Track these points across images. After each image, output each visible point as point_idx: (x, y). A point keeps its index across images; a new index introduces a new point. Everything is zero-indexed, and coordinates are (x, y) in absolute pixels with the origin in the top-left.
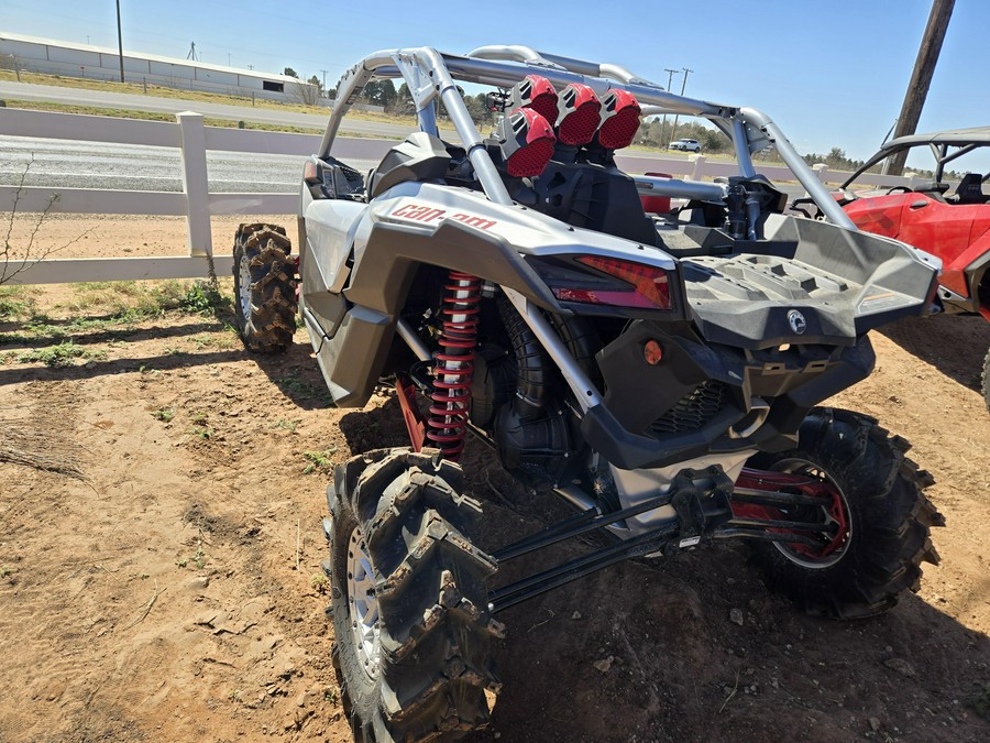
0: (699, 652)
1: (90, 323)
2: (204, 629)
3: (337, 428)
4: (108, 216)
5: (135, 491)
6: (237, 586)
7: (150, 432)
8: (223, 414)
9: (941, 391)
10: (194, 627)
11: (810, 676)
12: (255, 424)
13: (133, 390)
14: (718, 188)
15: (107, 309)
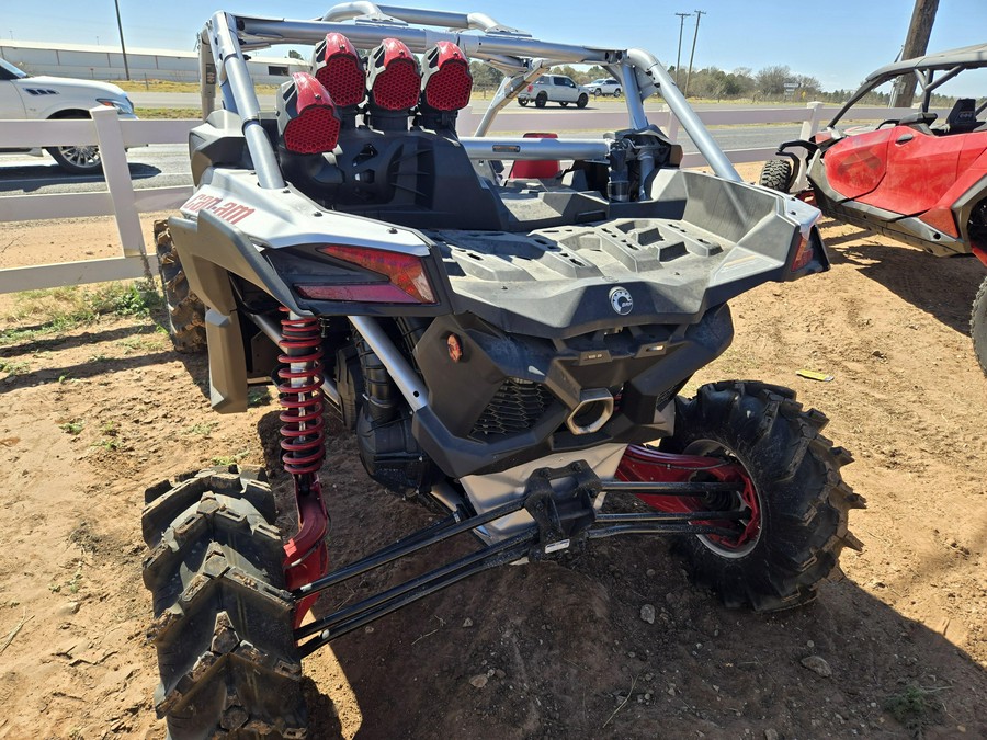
0: (596, 658)
1: (21, 334)
2: (61, 659)
3: (255, 429)
4: (80, 219)
5: (26, 511)
6: (107, 611)
7: (56, 446)
8: (137, 422)
9: (933, 341)
10: (51, 658)
11: (712, 681)
12: (168, 431)
13: (48, 403)
14: (604, 145)
15: (43, 318)
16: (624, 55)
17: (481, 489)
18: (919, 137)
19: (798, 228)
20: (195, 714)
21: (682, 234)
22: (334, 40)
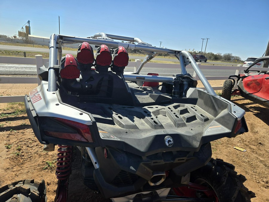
1: (5, 115)
7: (2, 153)
8: (28, 146)
12: (36, 150)
13: (4, 138)
14: (172, 78)
15: (12, 111)
16: (180, 52)
19: (237, 118)
21: (195, 111)
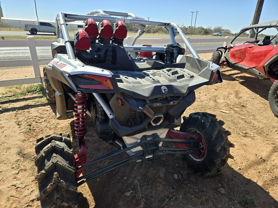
0: (160, 188)
1: (6, 98)
2: (13, 187)
3: (69, 125)
4: (24, 67)
5: (5, 146)
6: (26, 174)
7: (14, 129)
8: (37, 122)
9: (259, 103)
10: (11, 186)
11: (192, 194)
12: (45, 125)
13: (12, 117)
14: (164, 48)
15: (12, 94)
16: (170, 24)
17: (128, 140)
18: (255, 46)
19: (213, 71)
20: (48, 200)
21: (184, 72)
22: (90, 20)
